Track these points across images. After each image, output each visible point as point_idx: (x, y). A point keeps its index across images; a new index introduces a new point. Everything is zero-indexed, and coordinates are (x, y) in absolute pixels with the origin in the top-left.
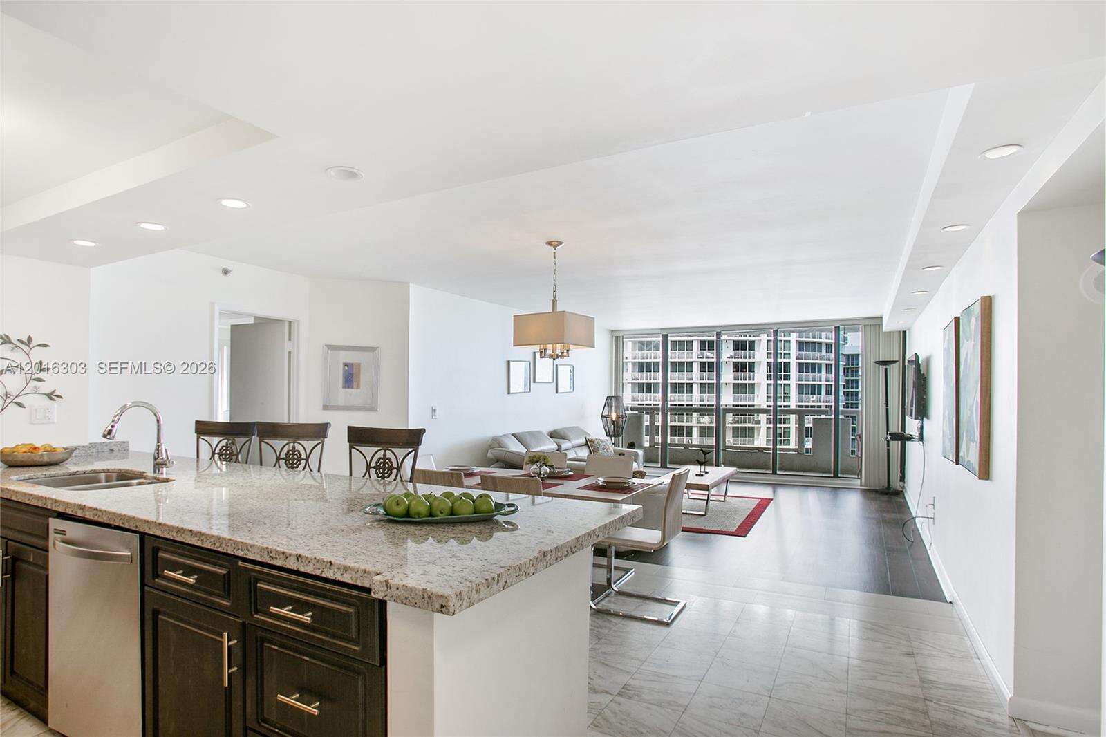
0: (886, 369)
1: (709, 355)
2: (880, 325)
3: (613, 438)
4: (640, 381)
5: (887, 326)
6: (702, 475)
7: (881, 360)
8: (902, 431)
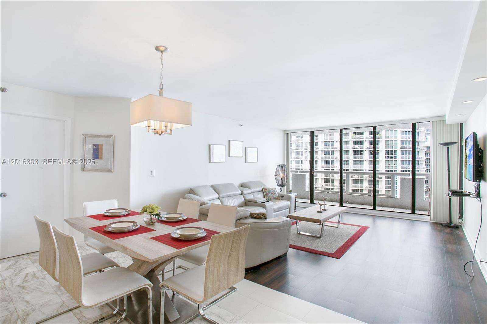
0: (448, 148)
1: (357, 147)
2: (443, 121)
3: (281, 187)
4: (325, 159)
5: (448, 121)
6: (321, 212)
7: (444, 142)
8: (460, 189)
